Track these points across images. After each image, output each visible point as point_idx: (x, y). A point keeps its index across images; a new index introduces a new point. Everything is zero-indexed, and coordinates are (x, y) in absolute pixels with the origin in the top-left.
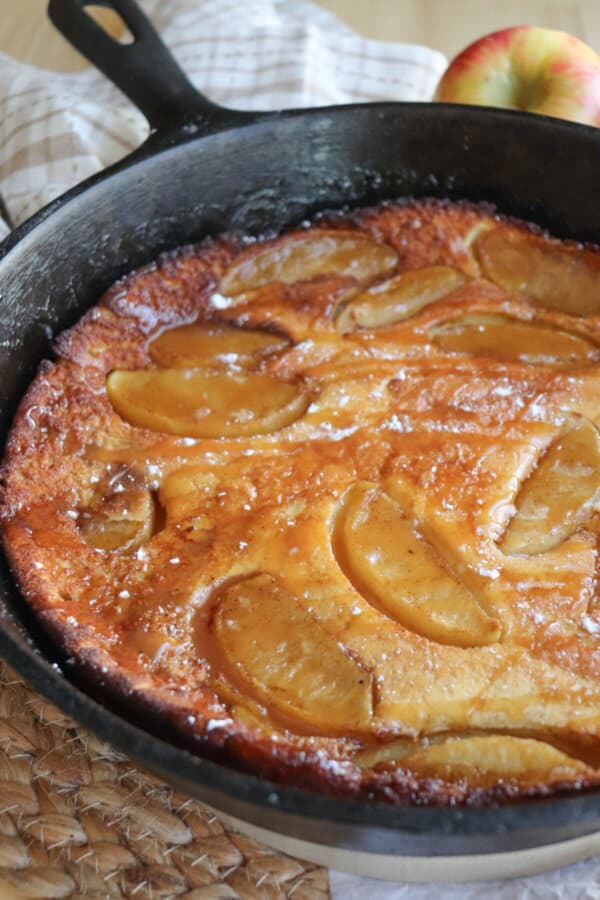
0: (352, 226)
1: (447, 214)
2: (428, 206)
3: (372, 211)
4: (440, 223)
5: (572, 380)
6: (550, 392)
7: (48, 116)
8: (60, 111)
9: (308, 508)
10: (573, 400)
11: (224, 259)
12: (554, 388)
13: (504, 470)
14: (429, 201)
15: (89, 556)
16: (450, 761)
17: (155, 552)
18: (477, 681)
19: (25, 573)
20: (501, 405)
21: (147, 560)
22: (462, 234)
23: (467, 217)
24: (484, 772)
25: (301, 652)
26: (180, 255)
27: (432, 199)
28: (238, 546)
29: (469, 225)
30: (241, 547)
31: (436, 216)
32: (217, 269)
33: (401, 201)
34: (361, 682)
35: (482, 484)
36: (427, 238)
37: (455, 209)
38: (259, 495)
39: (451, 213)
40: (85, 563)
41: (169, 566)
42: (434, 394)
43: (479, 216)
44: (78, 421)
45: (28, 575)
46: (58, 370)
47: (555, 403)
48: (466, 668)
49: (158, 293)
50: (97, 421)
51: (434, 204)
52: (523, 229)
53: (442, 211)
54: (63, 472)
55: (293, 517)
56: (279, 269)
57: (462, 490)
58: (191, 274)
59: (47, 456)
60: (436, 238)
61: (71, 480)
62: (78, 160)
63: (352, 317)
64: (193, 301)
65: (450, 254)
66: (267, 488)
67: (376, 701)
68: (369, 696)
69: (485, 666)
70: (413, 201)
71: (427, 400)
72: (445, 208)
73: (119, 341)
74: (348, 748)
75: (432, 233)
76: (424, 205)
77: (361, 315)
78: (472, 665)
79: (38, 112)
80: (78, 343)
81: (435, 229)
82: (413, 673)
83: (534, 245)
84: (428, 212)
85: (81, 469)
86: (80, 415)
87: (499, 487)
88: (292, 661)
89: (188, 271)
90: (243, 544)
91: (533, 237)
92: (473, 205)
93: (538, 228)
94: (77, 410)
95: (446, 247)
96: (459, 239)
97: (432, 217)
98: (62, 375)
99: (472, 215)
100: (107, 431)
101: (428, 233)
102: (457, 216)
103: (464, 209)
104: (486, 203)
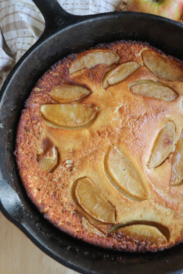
0: (107, 48)
1: (135, 46)
2: (129, 43)
3: (113, 44)
4: (132, 48)
6: (163, 111)
7: (14, 13)
8: (17, 12)
11: (70, 63)
12: (164, 109)
13: (150, 141)
14: (130, 41)
15: (42, 174)
16: (134, 231)
18: (140, 211)
19: (27, 186)
22: (139, 52)
23: (140, 47)
24: (142, 235)
25: (97, 201)
26: (57, 65)
27: (131, 41)
29: (141, 49)
32: (68, 66)
33: (121, 41)
34: (112, 210)
36: (128, 52)
37: (137, 44)
39: (136, 45)
40: (41, 176)
42: (132, 114)
43: (144, 47)
44: (34, 126)
45: (28, 188)
46: (27, 111)
47: (164, 115)
48: (138, 208)
49: (52, 78)
50: (39, 124)
51: (131, 42)
52: (156, 51)
53: (133, 45)
54: (32, 144)
56: (86, 63)
58: (61, 69)
59: (27, 140)
60: (131, 53)
61: (34, 146)
62: (25, 30)
63: (108, 82)
64: (62, 78)
65: (135, 57)
67: (116, 216)
68: (114, 215)
69: (143, 207)
70: (125, 41)
71: (130, 116)
72: (134, 43)
73: (42, 96)
74: (109, 228)
75: (130, 51)
76: (128, 43)
77: (110, 81)
78: (140, 207)
79: (11, 11)
80: (31, 101)
81: (131, 50)
82: (125, 209)
83: (159, 56)
84: (129, 44)
85: (36, 142)
86: (34, 123)
87: (149, 147)
88: (95, 204)
89: (60, 68)
91: (159, 54)
92: (142, 43)
93: (161, 51)
94: (34, 122)
95: (134, 55)
97: (130, 46)
98: (28, 112)
99: (142, 46)
100: (42, 127)
101: (129, 51)
102: (138, 46)
103: (140, 44)
104: (146, 43)
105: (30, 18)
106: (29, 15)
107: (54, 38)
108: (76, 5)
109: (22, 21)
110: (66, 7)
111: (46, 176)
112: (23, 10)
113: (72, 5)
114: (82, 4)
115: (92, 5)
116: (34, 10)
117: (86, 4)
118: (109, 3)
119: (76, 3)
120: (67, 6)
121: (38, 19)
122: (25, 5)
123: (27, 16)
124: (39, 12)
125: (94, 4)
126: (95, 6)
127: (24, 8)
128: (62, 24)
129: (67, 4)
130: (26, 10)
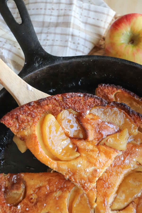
1: (108, 89)
4: (106, 91)
5: (137, 150)
6: (131, 154)
9: (62, 194)
10: (137, 157)
12: (132, 152)
13: (115, 183)
15: (6, 207)
17: (23, 206)
20: (117, 160)
21: (20, 209)
22: (112, 94)
23: (114, 90)
28: (44, 205)
30: (44, 206)
31: (105, 89)
35: (109, 188)
37: (111, 87)
38: (49, 189)
40: (5, 209)
41: (26, 211)
43: (117, 89)
47: (132, 158)
52: (129, 93)
55: (58, 196)
57: (103, 190)
66: (52, 187)
72: (108, 87)
75: (104, 93)
87: (113, 189)
90: (45, 205)
91: (132, 96)
92: (115, 86)
93: (133, 93)
95: (107, 96)
96: (111, 95)
99: (115, 89)
101: (102, 93)
102: (111, 89)
103: (113, 88)
104: (119, 86)
105: (11, 53)
106: (10, 51)
107: (31, 77)
108: (56, 41)
109: (2, 56)
110: (46, 43)
111: (9, 210)
112: (4, 46)
113: (52, 41)
114: (61, 41)
115: (71, 42)
116: (15, 46)
117: (66, 41)
118: (87, 41)
119: (56, 39)
120: (48, 42)
121: (18, 54)
122: (7, 41)
123: (8, 51)
124: (19, 49)
125: (73, 42)
126: (74, 43)
127: (5, 44)
128: (40, 63)
129: (47, 40)
130: (8, 46)
